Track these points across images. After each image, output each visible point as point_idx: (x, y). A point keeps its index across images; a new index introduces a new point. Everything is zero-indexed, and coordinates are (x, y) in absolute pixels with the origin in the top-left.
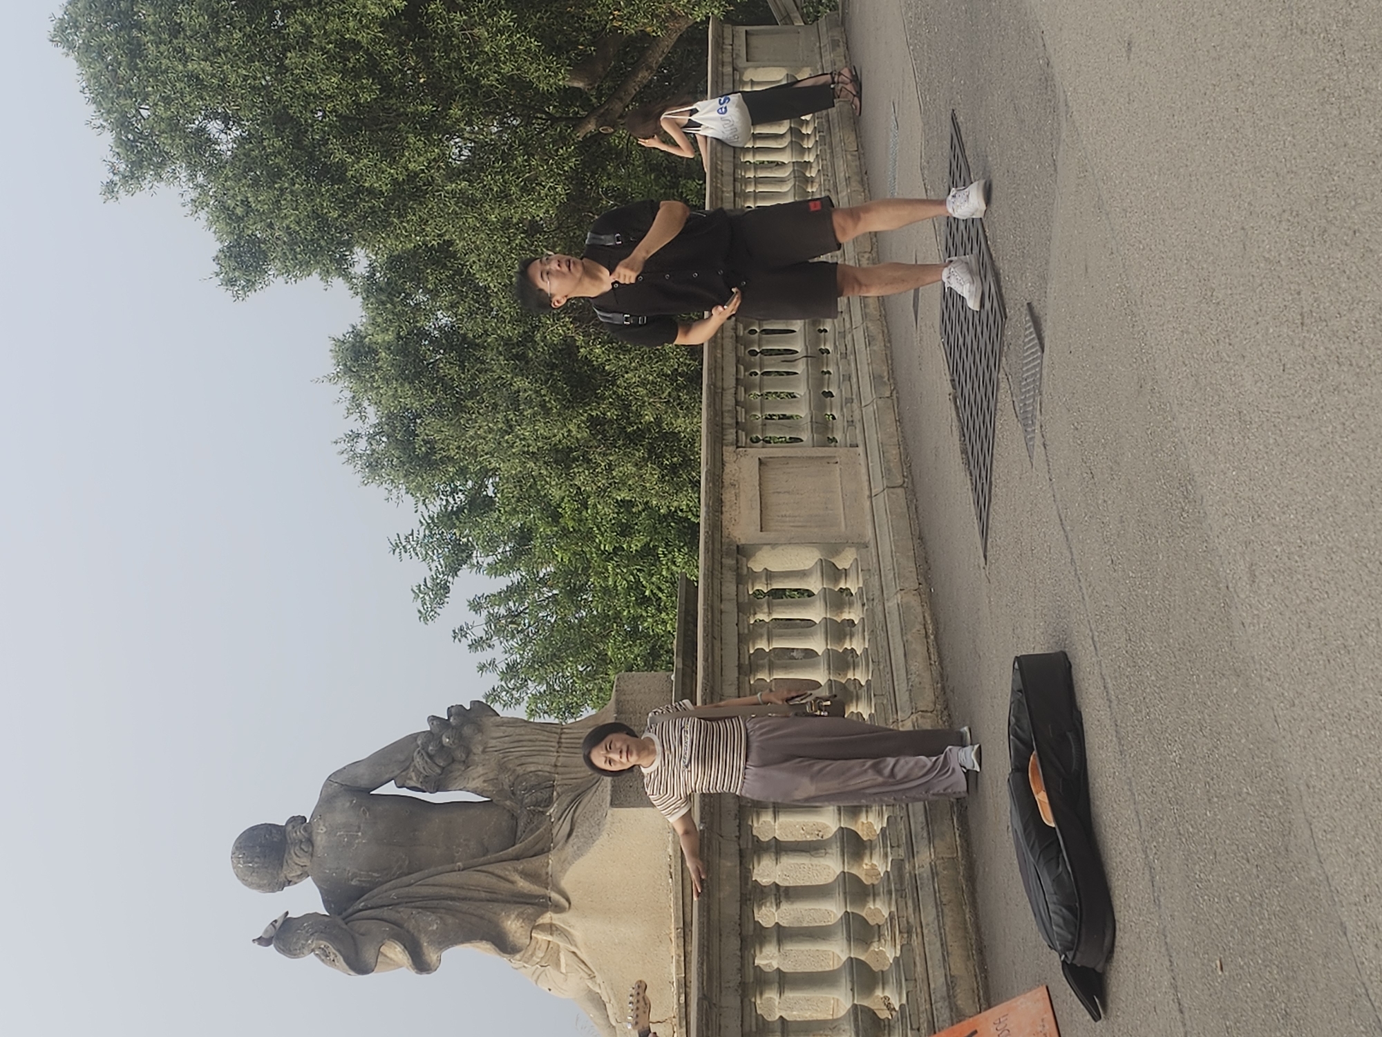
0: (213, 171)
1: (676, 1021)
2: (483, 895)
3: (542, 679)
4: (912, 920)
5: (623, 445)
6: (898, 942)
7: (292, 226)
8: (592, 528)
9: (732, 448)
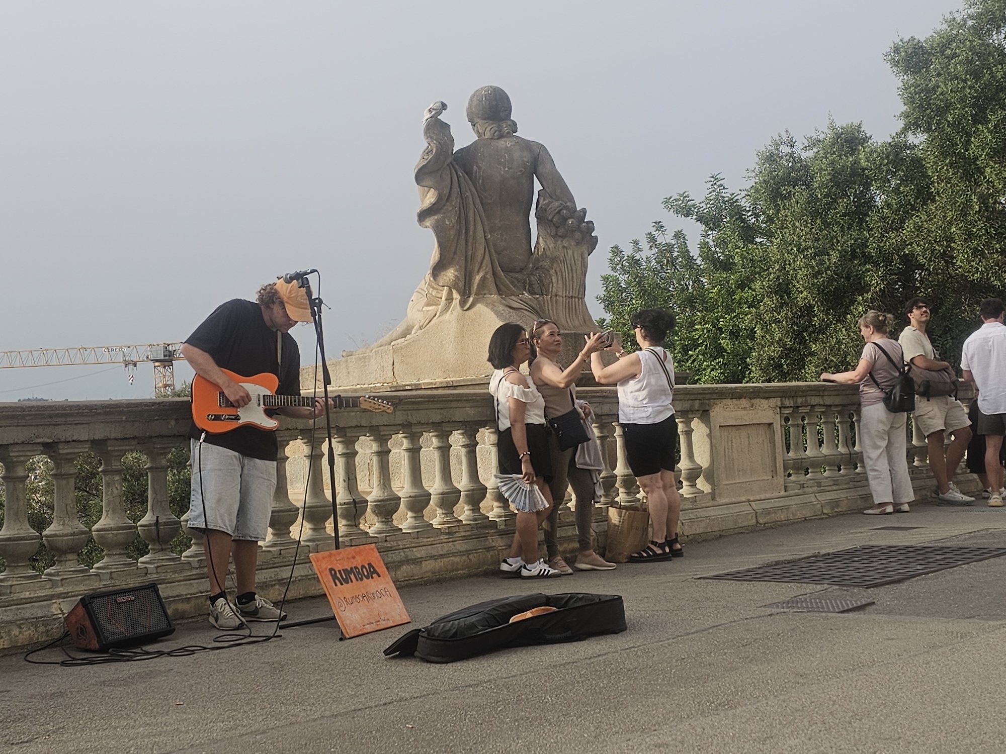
0: (977, 31)
1: (395, 384)
2: (470, 253)
3: (629, 284)
4: (457, 535)
5: (794, 330)
6: (443, 526)
7: (939, 89)
8: (735, 312)
9: (779, 404)
